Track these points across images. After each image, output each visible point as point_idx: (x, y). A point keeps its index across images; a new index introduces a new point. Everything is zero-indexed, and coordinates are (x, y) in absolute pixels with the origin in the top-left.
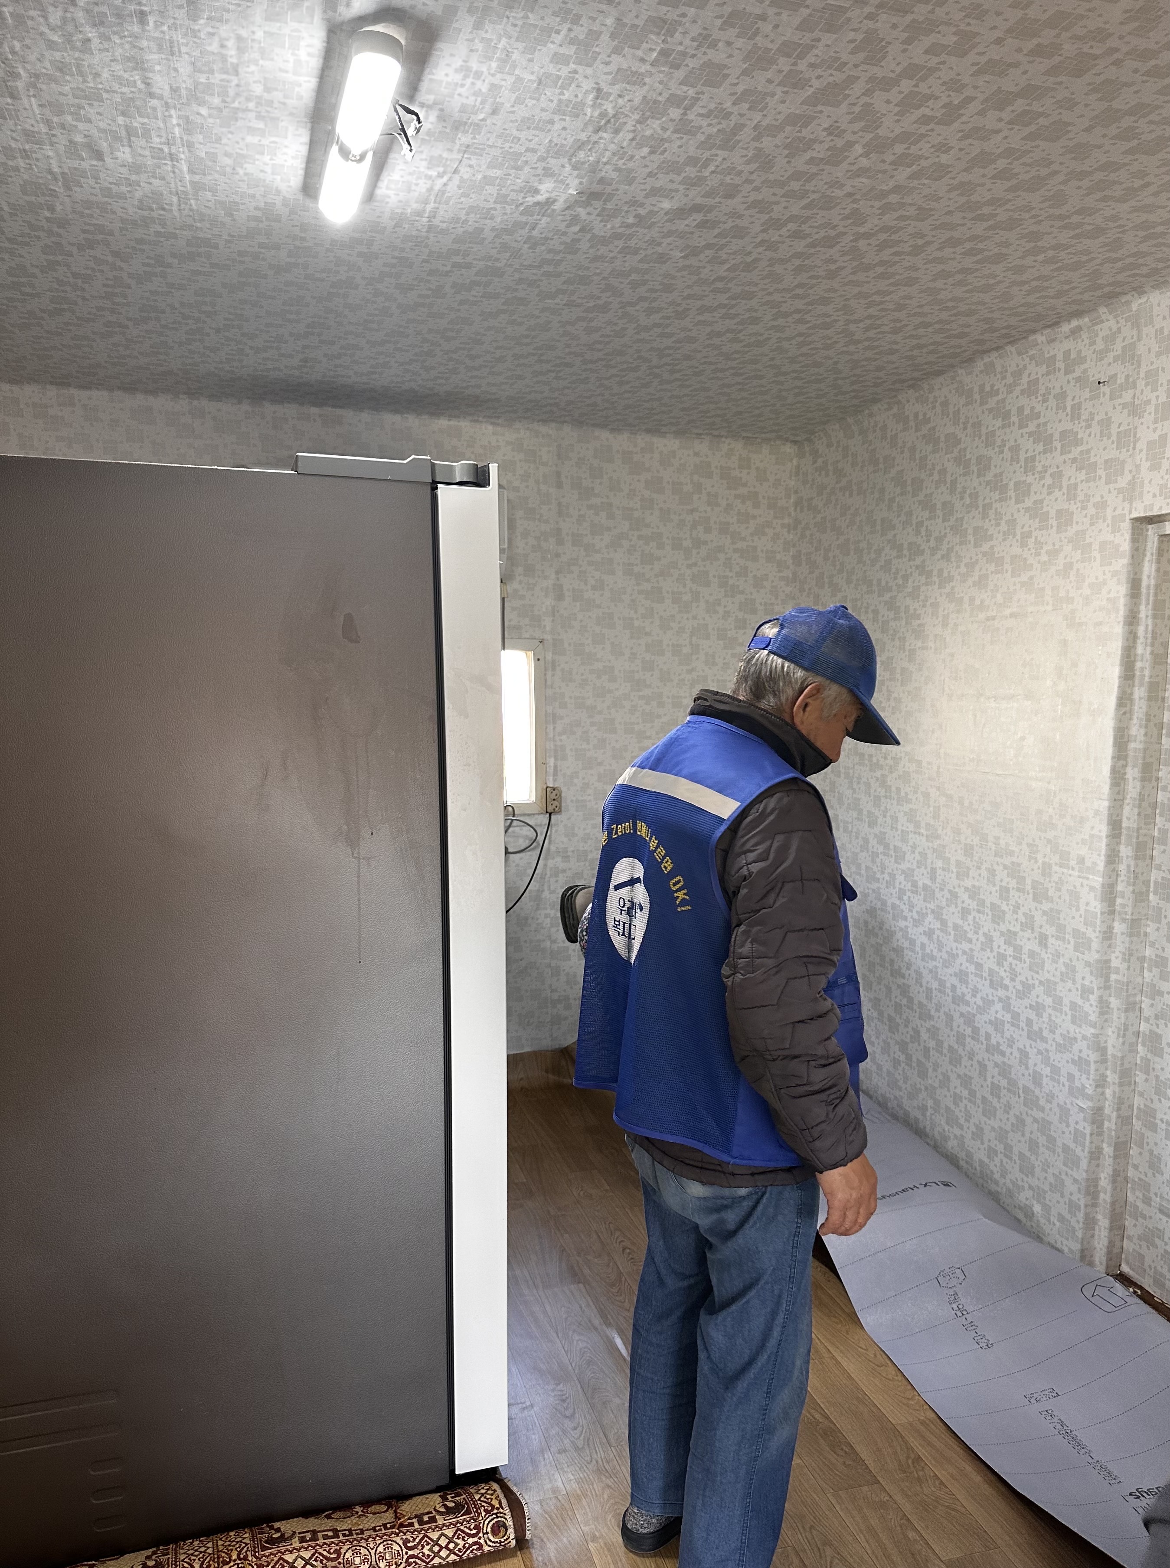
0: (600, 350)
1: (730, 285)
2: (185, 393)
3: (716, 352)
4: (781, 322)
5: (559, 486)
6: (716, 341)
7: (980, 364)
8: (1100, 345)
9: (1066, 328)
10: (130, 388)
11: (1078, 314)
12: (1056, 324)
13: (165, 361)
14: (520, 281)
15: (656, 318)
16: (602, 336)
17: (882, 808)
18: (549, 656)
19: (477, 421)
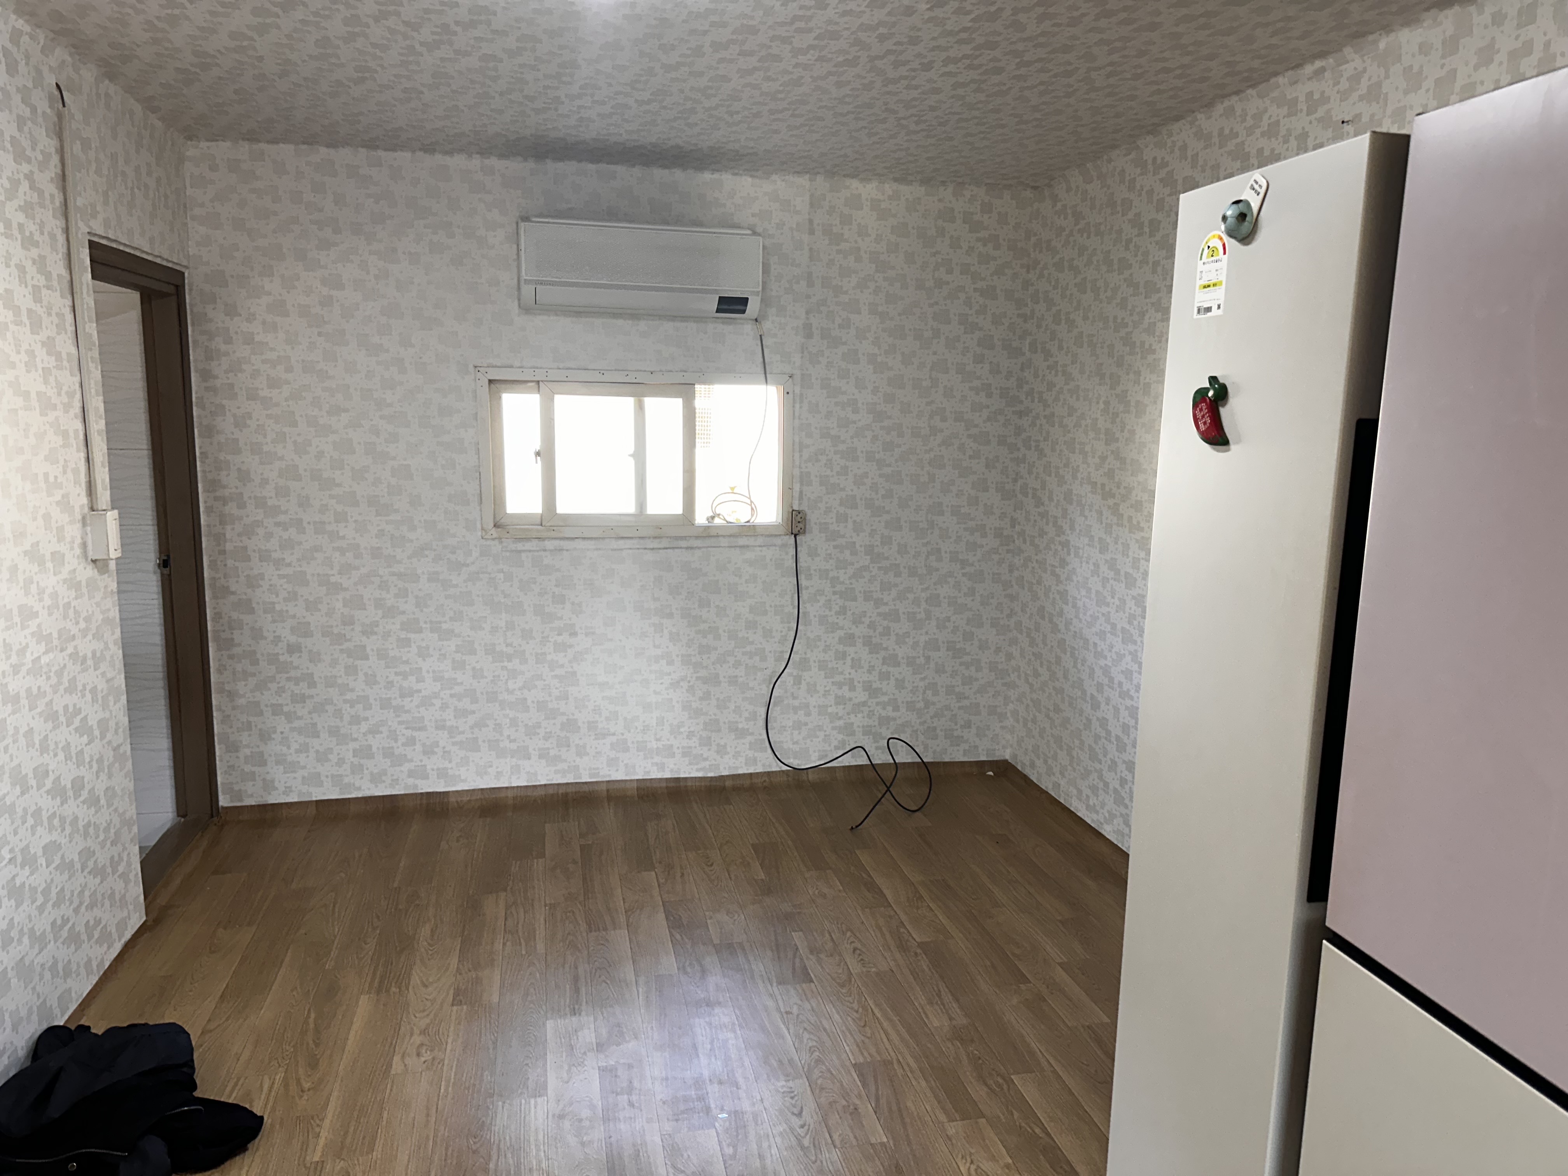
0: (849, 104)
1: (973, 36)
2: (478, 153)
3: (960, 103)
4: (1023, 71)
5: (812, 232)
6: (960, 91)
7: (1220, 108)
8: (1344, 85)
9: (1309, 69)
10: (429, 149)
11: (1322, 55)
12: (1299, 66)
13: (457, 123)
14: (773, 39)
15: (903, 71)
16: (852, 89)
17: (1114, 536)
18: (798, 390)
19: (736, 174)
